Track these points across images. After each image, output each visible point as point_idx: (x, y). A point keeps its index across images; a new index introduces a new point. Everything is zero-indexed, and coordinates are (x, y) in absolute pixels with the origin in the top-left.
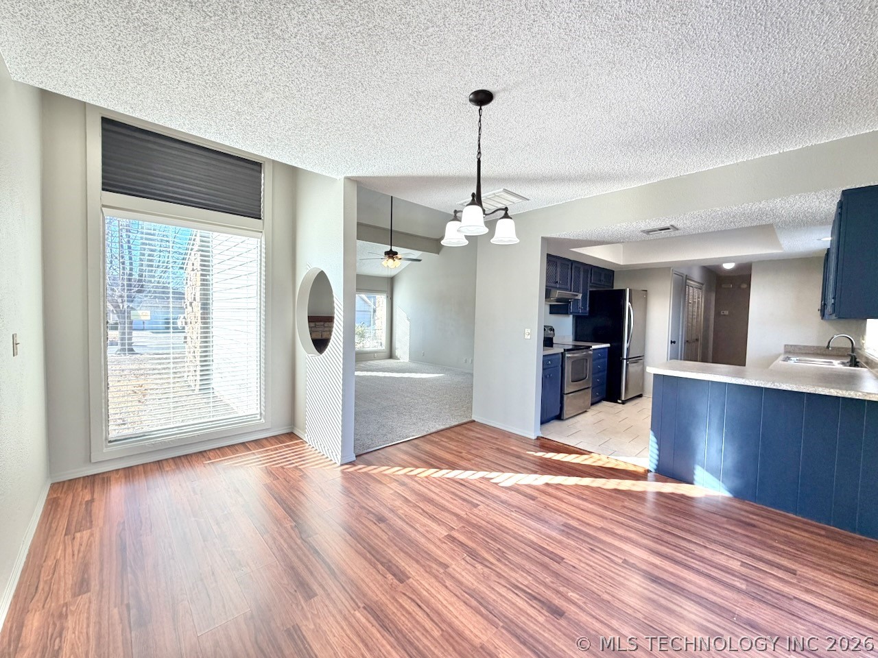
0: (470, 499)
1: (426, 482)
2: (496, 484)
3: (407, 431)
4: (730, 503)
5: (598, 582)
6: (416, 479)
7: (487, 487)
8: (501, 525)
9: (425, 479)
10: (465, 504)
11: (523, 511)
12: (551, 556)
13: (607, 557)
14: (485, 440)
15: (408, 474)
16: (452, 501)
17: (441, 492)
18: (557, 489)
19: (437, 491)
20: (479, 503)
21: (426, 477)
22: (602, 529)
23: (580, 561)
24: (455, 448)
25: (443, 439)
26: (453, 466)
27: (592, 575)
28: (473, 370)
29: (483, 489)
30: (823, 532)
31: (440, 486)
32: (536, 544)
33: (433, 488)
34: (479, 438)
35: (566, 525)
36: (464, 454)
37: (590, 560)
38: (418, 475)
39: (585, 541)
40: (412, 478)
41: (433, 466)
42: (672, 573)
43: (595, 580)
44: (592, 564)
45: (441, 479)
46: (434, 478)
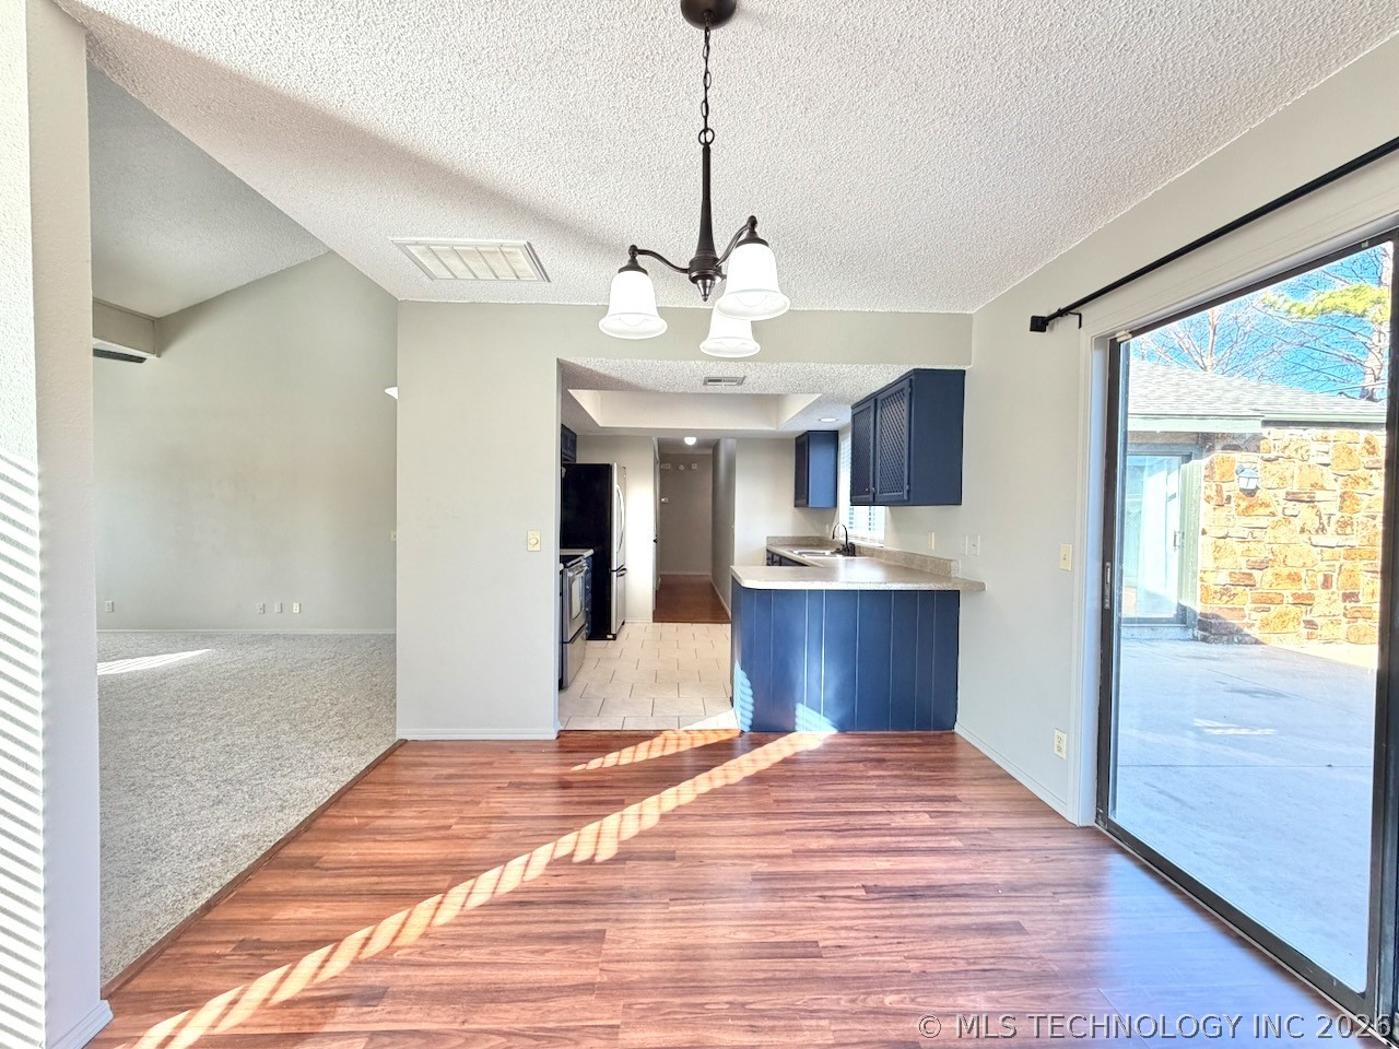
0: (575, 928)
1: (434, 947)
2: (591, 861)
3: (212, 832)
4: (838, 741)
5: (884, 949)
6: (398, 956)
7: (578, 879)
8: (682, 948)
9: (426, 943)
10: (573, 947)
11: (683, 891)
12: (801, 951)
13: (849, 897)
14: (470, 777)
15: (363, 956)
16: (539, 959)
17: (496, 954)
18: (681, 817)
19: (482, 955)
20: (599, 926)
21: (425, 935)
22: (797, 854)
23: (834, 929)
24: (424, 822)
25: (370, 813)
26: (464, 870)
27: (868, 942)
28: (394, 626)
29: (574, 890)
30: (916, 741)
31: (479, 937)
32: (762, 945)
33: (466, 955)
34: (450, 776)
35: (758, 877)
36: (458, 829)
37: (840, 919)
38: (400, 942)
39: (802, 890)
40: (382, 960)
41: (412, 897)
42: (912, 872)
43: (880, 949)
44: (849, 923)
45: (464, 919)
46: (445, 925)
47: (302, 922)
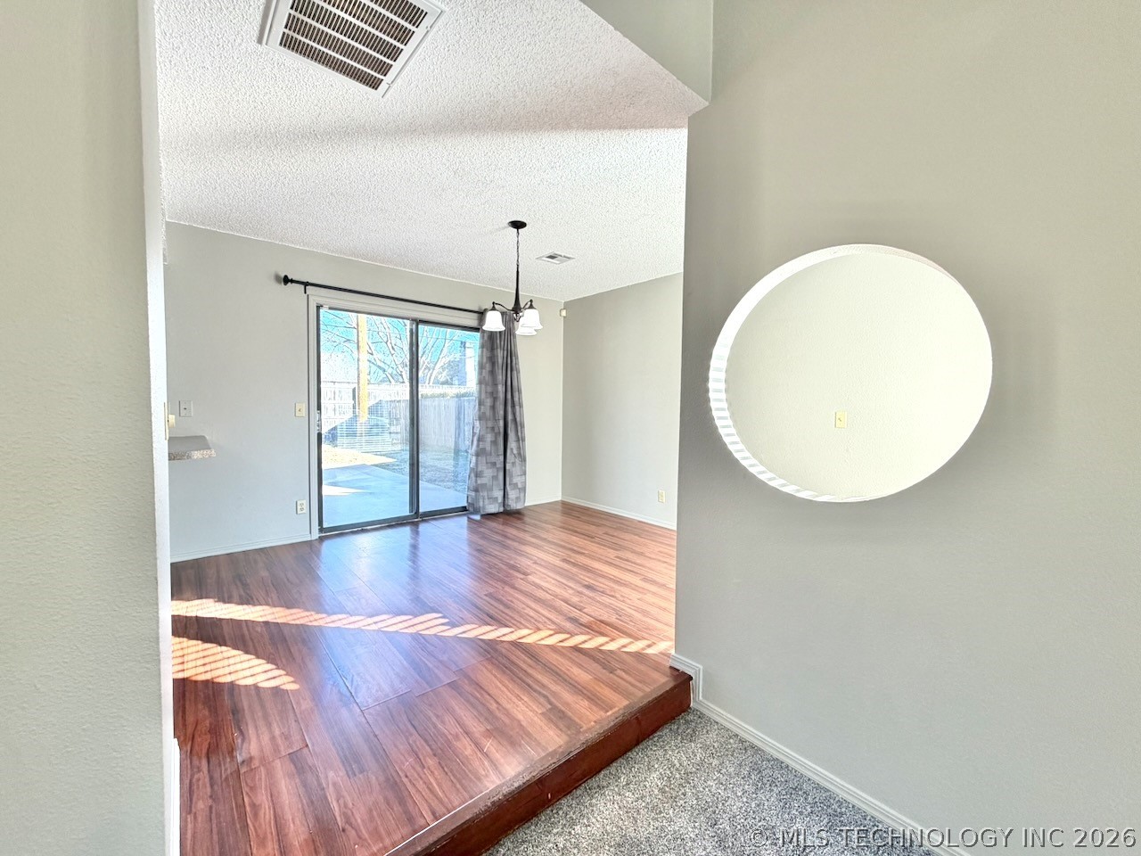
21: (539, 629)
31: (522, 617)
33: (533, 614)
45: (520, 627)
46: (528, 628)
47: (580, 666)
